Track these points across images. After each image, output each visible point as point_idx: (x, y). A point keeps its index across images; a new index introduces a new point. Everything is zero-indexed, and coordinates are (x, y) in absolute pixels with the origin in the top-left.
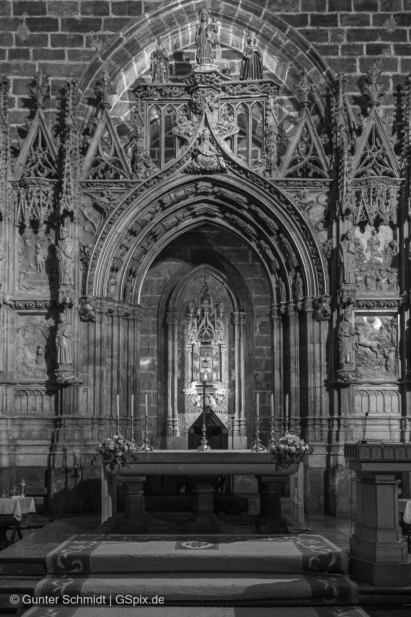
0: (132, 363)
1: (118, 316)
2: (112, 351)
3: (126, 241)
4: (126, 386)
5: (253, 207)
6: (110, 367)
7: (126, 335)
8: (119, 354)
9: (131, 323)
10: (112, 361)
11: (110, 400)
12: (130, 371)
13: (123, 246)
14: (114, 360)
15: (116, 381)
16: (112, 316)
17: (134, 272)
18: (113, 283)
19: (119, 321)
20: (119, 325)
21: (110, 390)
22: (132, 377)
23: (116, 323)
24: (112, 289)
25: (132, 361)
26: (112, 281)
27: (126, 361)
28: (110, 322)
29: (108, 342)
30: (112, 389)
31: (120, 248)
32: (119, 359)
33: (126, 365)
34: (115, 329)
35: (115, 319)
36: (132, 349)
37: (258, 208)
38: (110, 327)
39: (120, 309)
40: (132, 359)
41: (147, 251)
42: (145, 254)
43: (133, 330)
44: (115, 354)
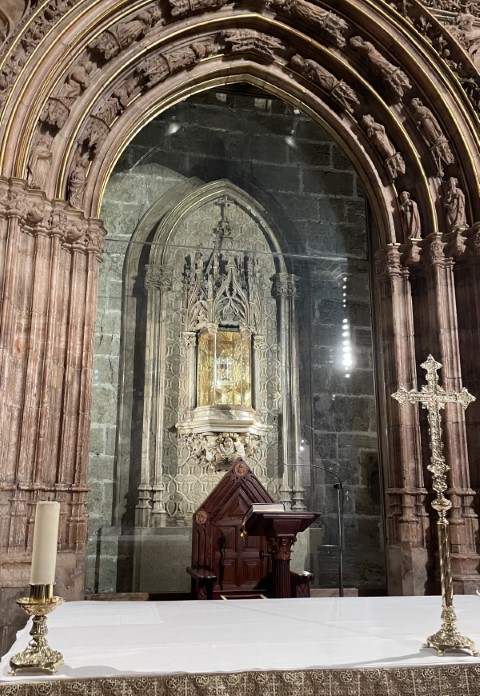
0: (75, 352)
1: (51, 235)
2: (30, 316)
3: (82, 69)
4: (58, 406)
5: (357, 42)
6: (20, 356)
7: (67, 286)
8: (46, 326)
9: (80, 259)
10: (28, 341)
11: (14, 439)
12: (71, 370)
13: (73, 78)
14: (33, 337)
15: (35, 390)
16: (35, 234)
17: (94, 147)
18: (44, 155)
19: (52, 246)
20: (51, 256)
21: (16, 414)
22: (75, 386)
23: (43, 251)
24: (41, 168)
25: (78, 347)
26: (41, 149)
27: (63, 345)
28: (30, 248)
29: (21, 293)
30: (21, 411)
31: (67, 81)
32: (46, 337)
33: (62, 356)
34: (42, 263)
35: (43, 240)
36: (79, 320)
37: (368, 44)
38: (29, 259)
39: (56, 218)
40: (78, 342)
41: (124, 108)
42: (119, 114)
43: (83, 277)
44: (38, 322)
